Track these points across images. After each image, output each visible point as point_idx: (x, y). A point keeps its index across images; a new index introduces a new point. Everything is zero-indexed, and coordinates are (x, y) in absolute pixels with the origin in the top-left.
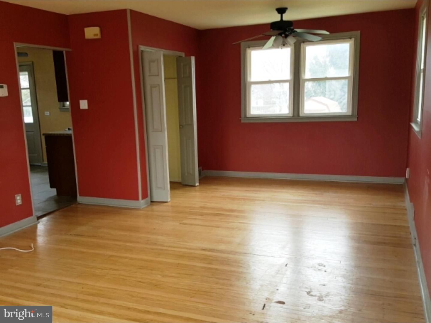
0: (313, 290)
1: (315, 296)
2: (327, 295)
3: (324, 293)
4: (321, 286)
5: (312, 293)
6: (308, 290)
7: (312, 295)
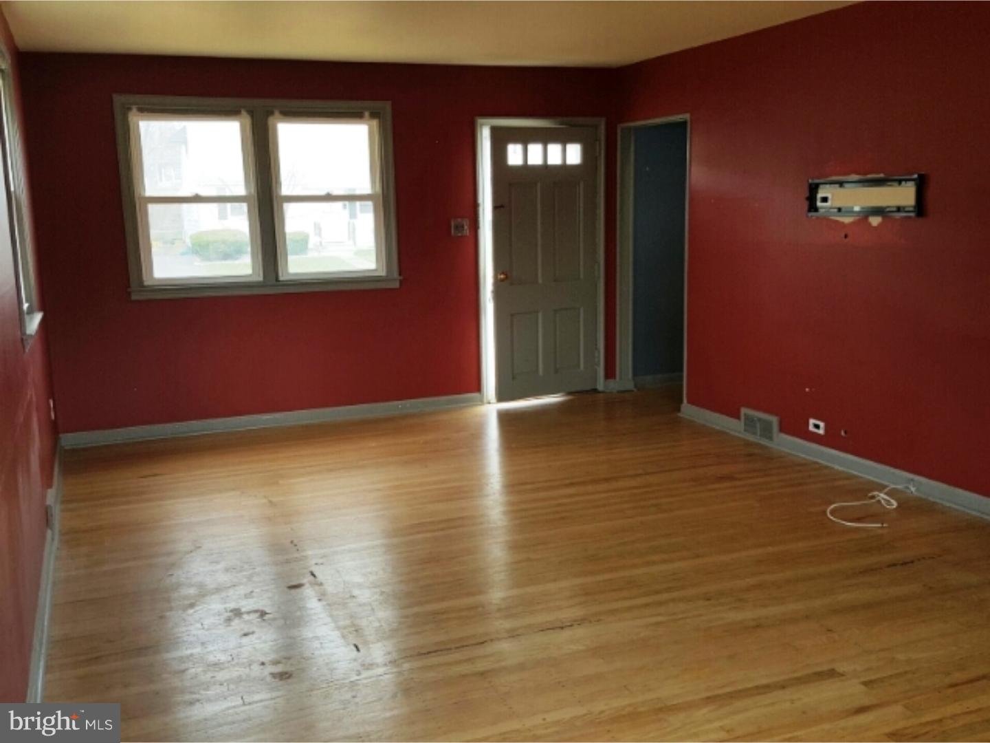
0: (259, 620)
1: (249, 613)
2: (229, 620)
3: (236, 622)
4: (251, 631)
5: (257, 615)
6: (267, 617)
7: (256, 611)
